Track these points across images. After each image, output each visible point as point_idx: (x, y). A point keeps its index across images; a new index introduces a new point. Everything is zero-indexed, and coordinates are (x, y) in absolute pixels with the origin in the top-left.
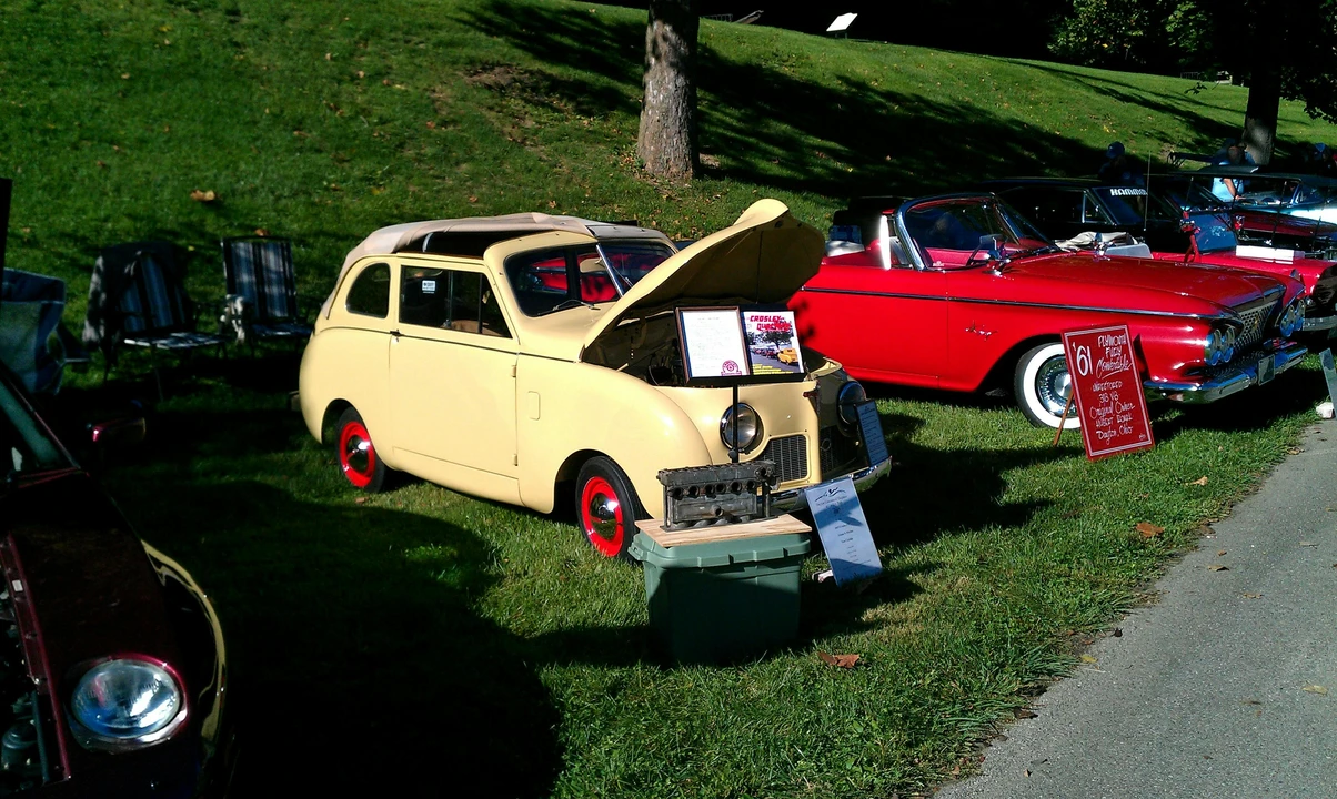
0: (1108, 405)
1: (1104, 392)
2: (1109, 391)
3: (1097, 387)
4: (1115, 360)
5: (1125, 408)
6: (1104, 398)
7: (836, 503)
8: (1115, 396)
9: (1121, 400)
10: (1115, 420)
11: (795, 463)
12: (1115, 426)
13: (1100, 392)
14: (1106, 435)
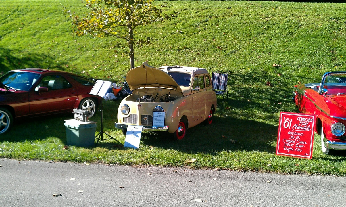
0: (293, 140)
1: (293, 135)
2: (295, 136)
3: (290, 133)
4: (303, 126)
5: (302, 143)
6: (292, 137)
7: (135, 131)
8: (298, 138)
9: (301, 140)
10: (294, 145)
11: (135, 120)
12: (294, 147)
13: (291, 135)
14: (288, 149)
